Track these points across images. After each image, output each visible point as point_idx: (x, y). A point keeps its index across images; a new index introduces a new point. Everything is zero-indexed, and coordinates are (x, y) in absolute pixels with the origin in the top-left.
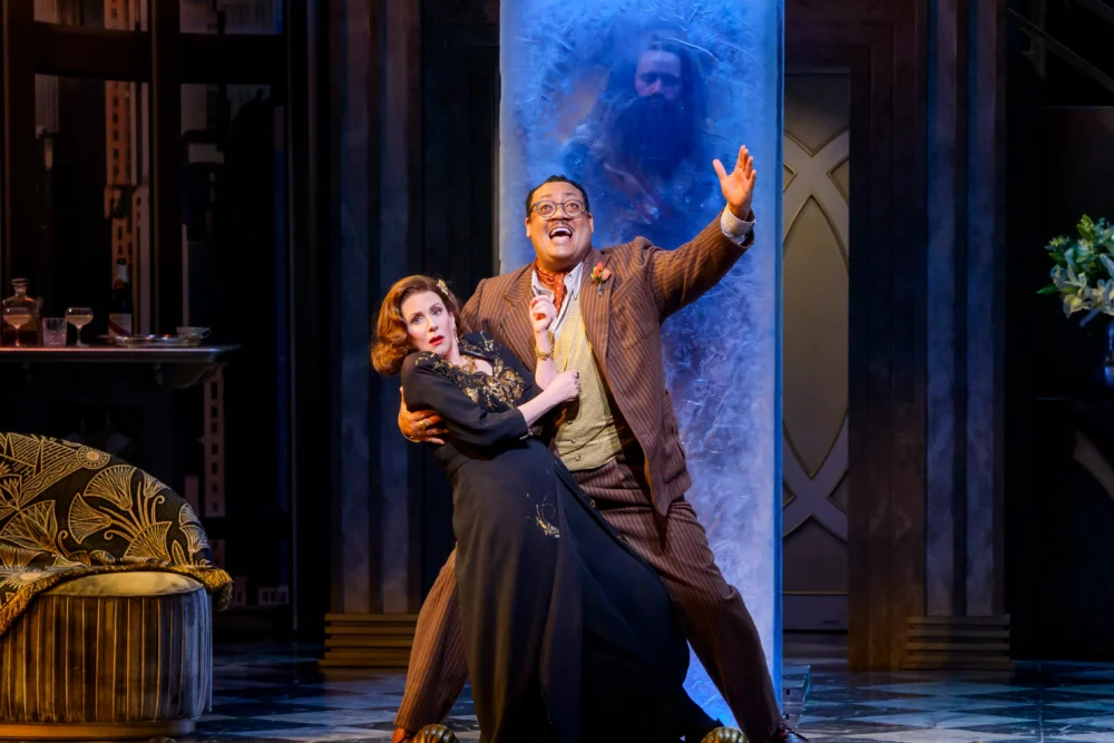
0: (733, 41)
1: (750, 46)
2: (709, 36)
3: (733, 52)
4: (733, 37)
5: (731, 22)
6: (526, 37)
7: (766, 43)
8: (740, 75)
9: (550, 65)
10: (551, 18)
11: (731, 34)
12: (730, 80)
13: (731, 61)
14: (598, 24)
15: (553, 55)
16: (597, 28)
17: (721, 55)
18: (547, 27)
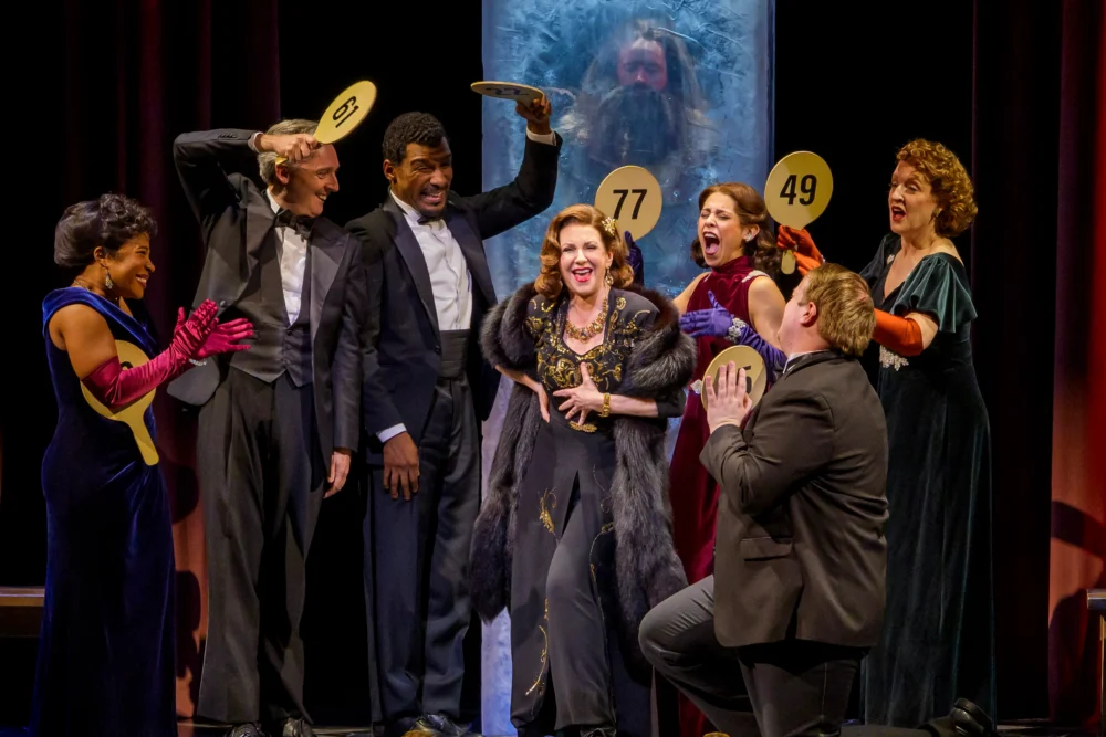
0: (722, 29)
1: (740, 35)
2: (698, 25)
3: (722, 42)
4: (722, 26)
5: (720, 10)
6: (509, 26)
7: (757, 33)
8: (730, 65)
9: (534, 55)
10: (535, 7)
11: (719, 23)
12: (719, 70)
13: (720, 50)
14: (584, 13)
15: (537, 45)
16: (581, 17)
17: (711, 44)
18: (532, 16)
